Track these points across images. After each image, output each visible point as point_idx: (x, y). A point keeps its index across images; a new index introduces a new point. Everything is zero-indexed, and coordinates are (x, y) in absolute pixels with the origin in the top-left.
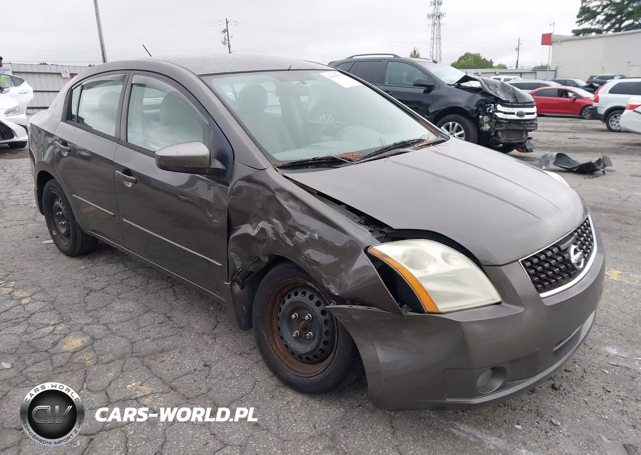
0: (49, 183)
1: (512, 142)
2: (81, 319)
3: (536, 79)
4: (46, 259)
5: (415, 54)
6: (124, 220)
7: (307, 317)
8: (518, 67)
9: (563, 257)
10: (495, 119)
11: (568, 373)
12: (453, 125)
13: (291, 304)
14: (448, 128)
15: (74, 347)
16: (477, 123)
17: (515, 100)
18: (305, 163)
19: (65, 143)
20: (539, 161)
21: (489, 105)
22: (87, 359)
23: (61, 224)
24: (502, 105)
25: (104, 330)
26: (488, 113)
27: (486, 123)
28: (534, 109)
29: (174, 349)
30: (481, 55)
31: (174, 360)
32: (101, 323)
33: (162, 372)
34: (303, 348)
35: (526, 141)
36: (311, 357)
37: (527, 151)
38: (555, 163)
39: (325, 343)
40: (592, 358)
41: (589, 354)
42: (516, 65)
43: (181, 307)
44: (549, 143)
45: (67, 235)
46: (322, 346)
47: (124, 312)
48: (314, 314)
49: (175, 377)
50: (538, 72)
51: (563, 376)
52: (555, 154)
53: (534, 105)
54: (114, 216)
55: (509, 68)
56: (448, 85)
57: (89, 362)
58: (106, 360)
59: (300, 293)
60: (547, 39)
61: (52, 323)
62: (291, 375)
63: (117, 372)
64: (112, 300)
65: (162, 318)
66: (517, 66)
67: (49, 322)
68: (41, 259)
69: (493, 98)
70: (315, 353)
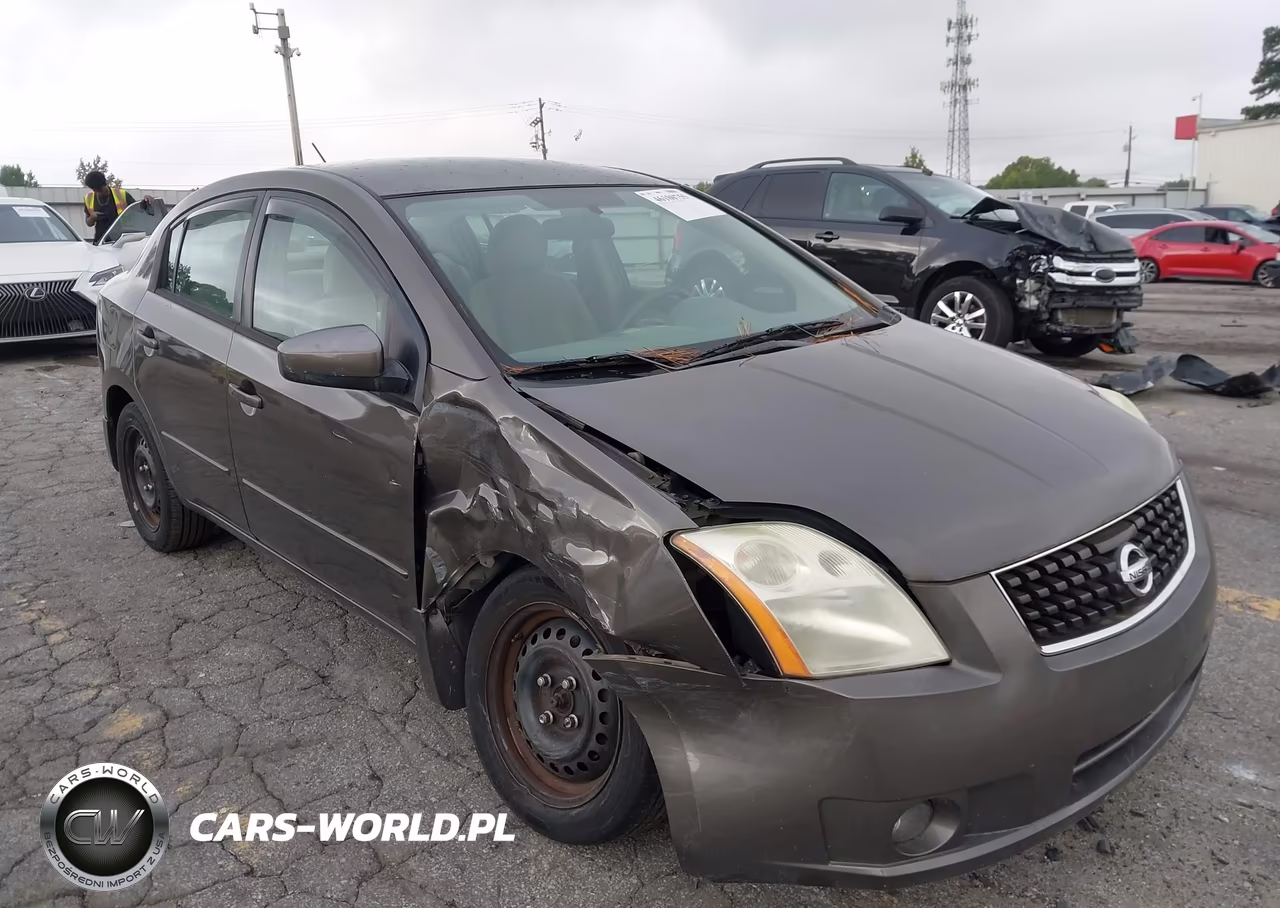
0: (126, 410)
1: (1088, 332)
2: (152, 677)
3: (1165, 207)
4: (118, 557)
5: (914, 161)
6: (244, 481)
7: (565, 684)
8: (1130, 185)
9: (1104, 570)
10: (1049, 285)
11: (1137, 819)
12: (963, 299)
13: (537, 654)
14: (951, 304)
15: (127, 732)
16: (1012, 295)
17: (1092, 247)
18: (570, 368)
19: (150, 332)
20: (1140, 371)
21: (1035, 257)
22: (146, 756)
23: (148, 489)
24: (1066, 258)
25: (193, 699)
26: (1034, 274)
27: (1031, 293)
28: (1135, 266)
29: (319, 741)
30: (1052, 161)
31: (314, 763)
32: (190, 685)
33: (285, 788)
34: (557, 749)
35: (1118, 330)
36: (573, 766)
37: (1122, 351)
38: (1175, 375)
39: (601, 738)
40: (1197, 787)
41: (1191, 779)
42: (1124, 180)
43: (352, 656)
44: (1179, 336)
45: (157, 509)
46: (593, 745)
47: (240, 664)
48: (578, 677)
49: (310, 799)
50: (1169, 194)
51: (1125, 824)
52: (1175, 356)
53: (1135, 258)
54: (229, 473)
55: (1111, 186)
56: (953, 218)
57: (148, 761)
58: (180, 760)
59: (553, 634)
60: (1187, 128)
61: (96, 683)
62: (535, 804)
63: (197, 786)
64: (222, 640)
65: (308, 679)
66: (1127, 183)
67: (89, 681)
68: (108, 556)
69: (1044, 242)
70: (580, 760)
